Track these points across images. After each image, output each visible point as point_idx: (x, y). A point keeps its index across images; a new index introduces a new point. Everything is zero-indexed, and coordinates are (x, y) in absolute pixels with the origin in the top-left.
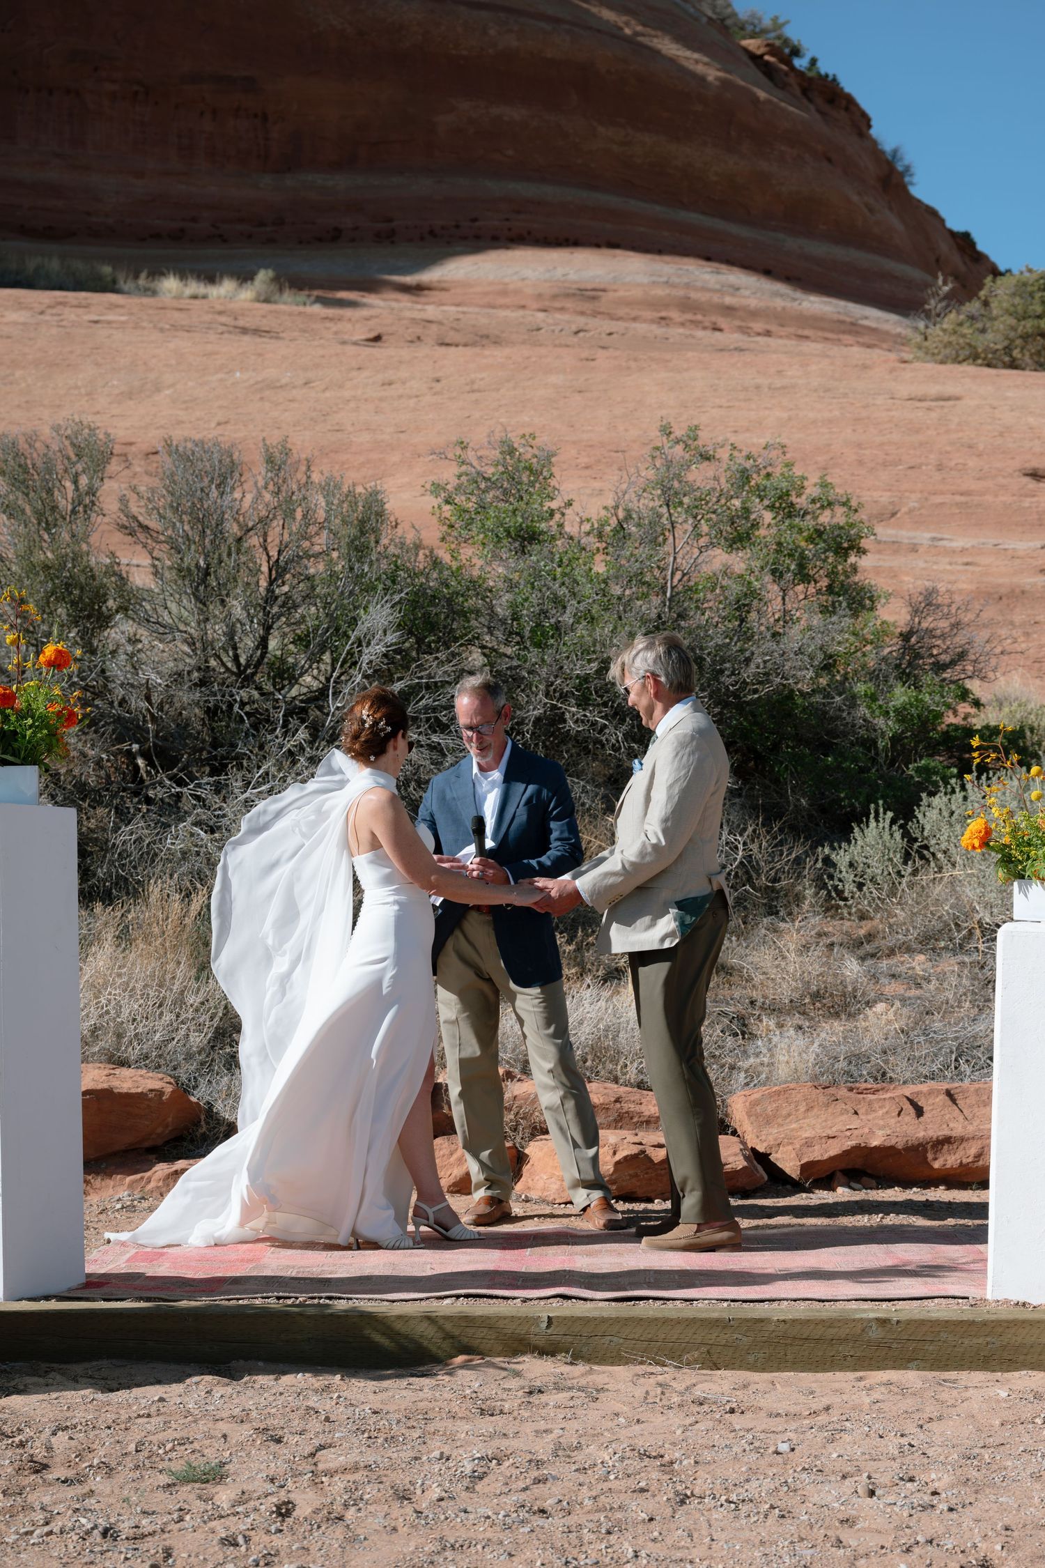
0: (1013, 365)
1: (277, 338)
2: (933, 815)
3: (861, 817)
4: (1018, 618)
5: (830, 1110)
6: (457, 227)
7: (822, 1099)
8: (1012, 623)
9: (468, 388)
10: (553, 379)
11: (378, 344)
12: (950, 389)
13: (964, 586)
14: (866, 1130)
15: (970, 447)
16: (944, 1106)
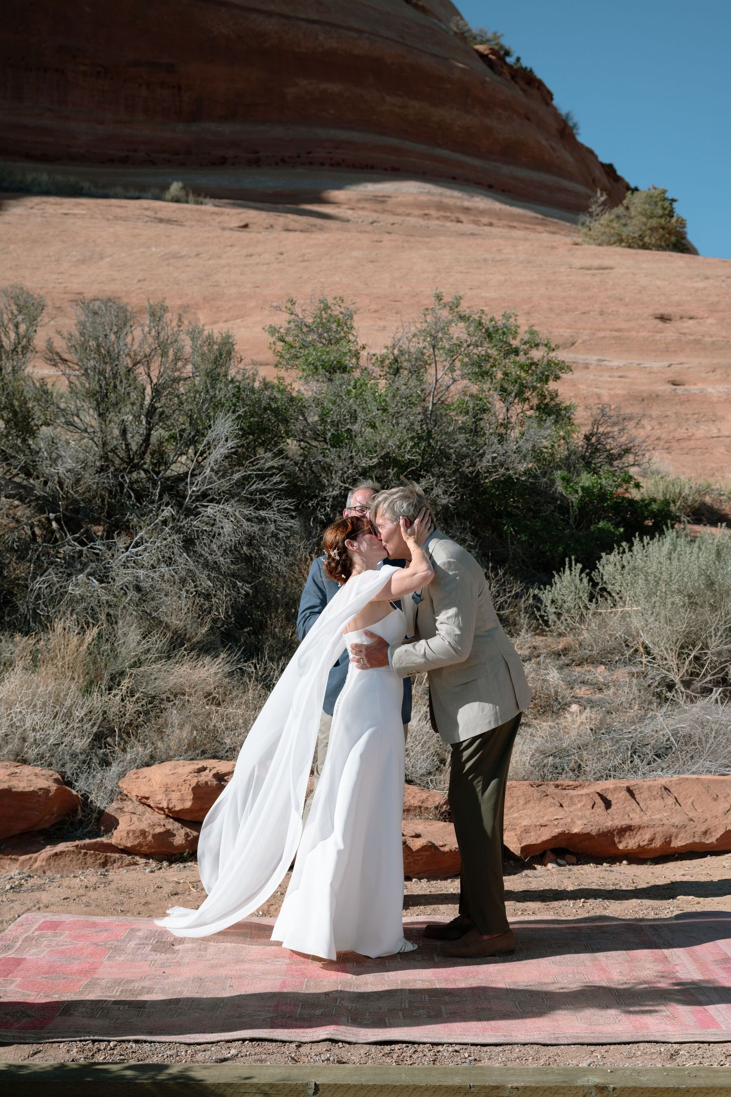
0: (645, 247)
1: (182, 225)
2: (610, 568)
4: (655, 413)
5: (542, 803)
6: (299, 157)
7: (537, 795)
8: (651, 416)
9: (300, 259)
10: (355, 254)
11: (246, 229)
12: (607, 262)
13: (619, 392)
14: (569, 820)
15: (620, 300)
16: (625, 800)
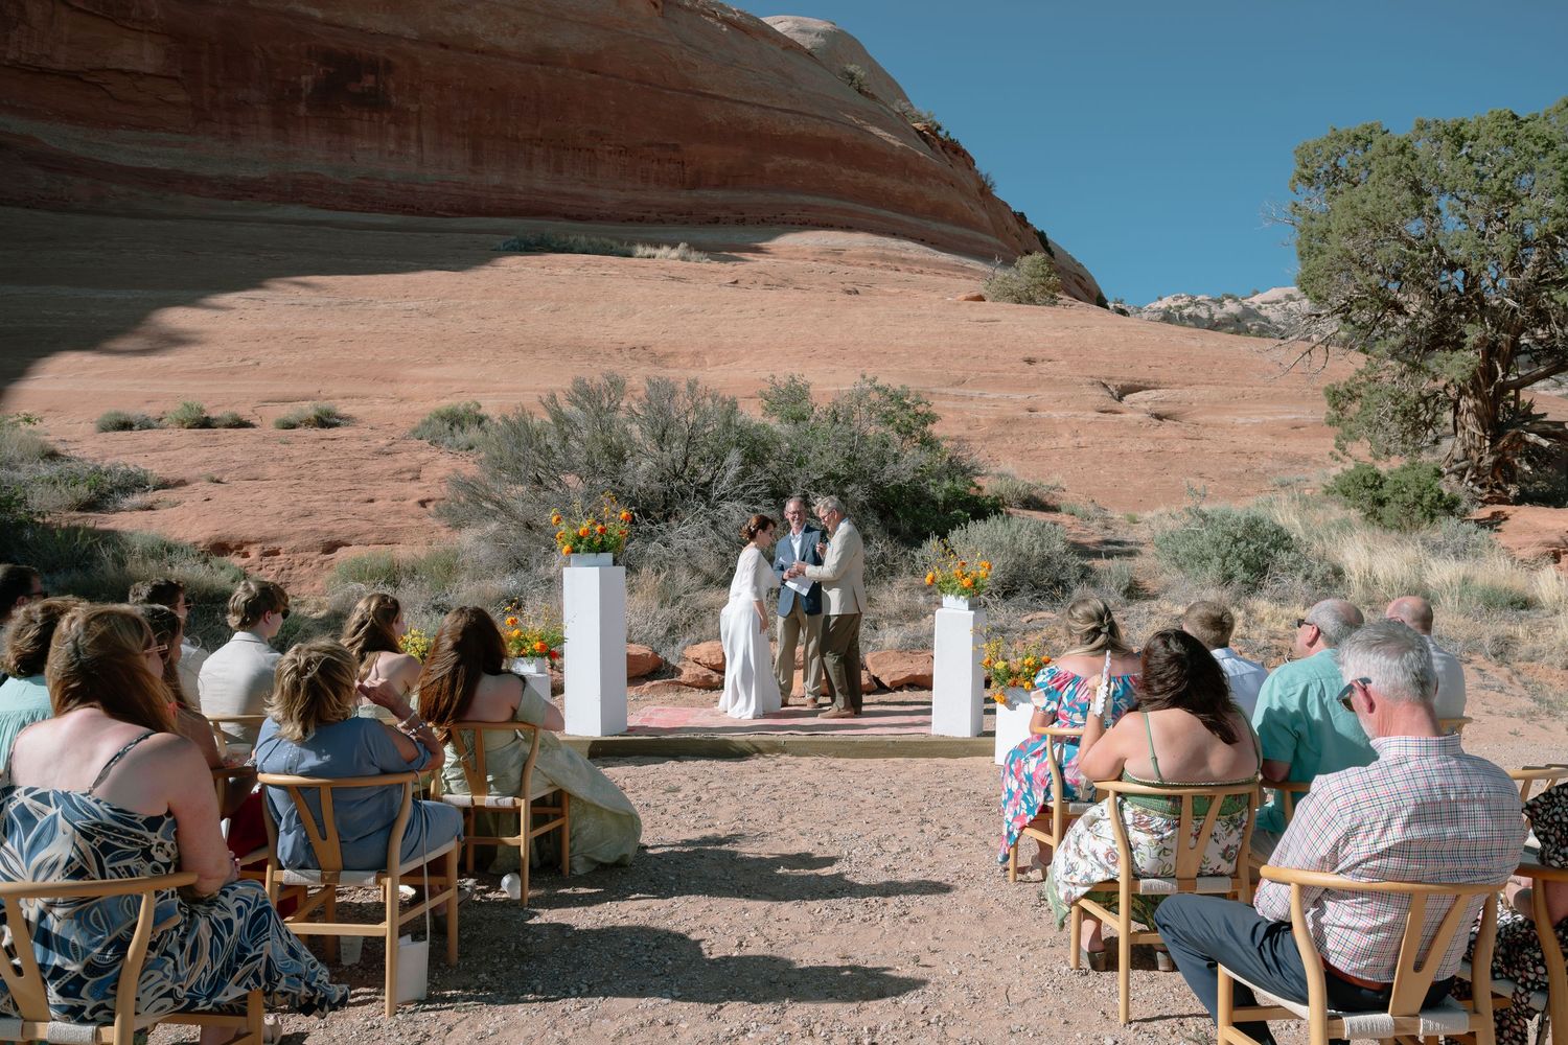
1: (689, 283)
2: (954, 538)
3: (926, 537)
4: (1015, 432)
5: (903, 661)
7: (900, 656)
10: (816, 310)
11: (735, 286)
12: (996, 316)
13: (992, 417)
14: (916, 668)
15: (1001, 347)
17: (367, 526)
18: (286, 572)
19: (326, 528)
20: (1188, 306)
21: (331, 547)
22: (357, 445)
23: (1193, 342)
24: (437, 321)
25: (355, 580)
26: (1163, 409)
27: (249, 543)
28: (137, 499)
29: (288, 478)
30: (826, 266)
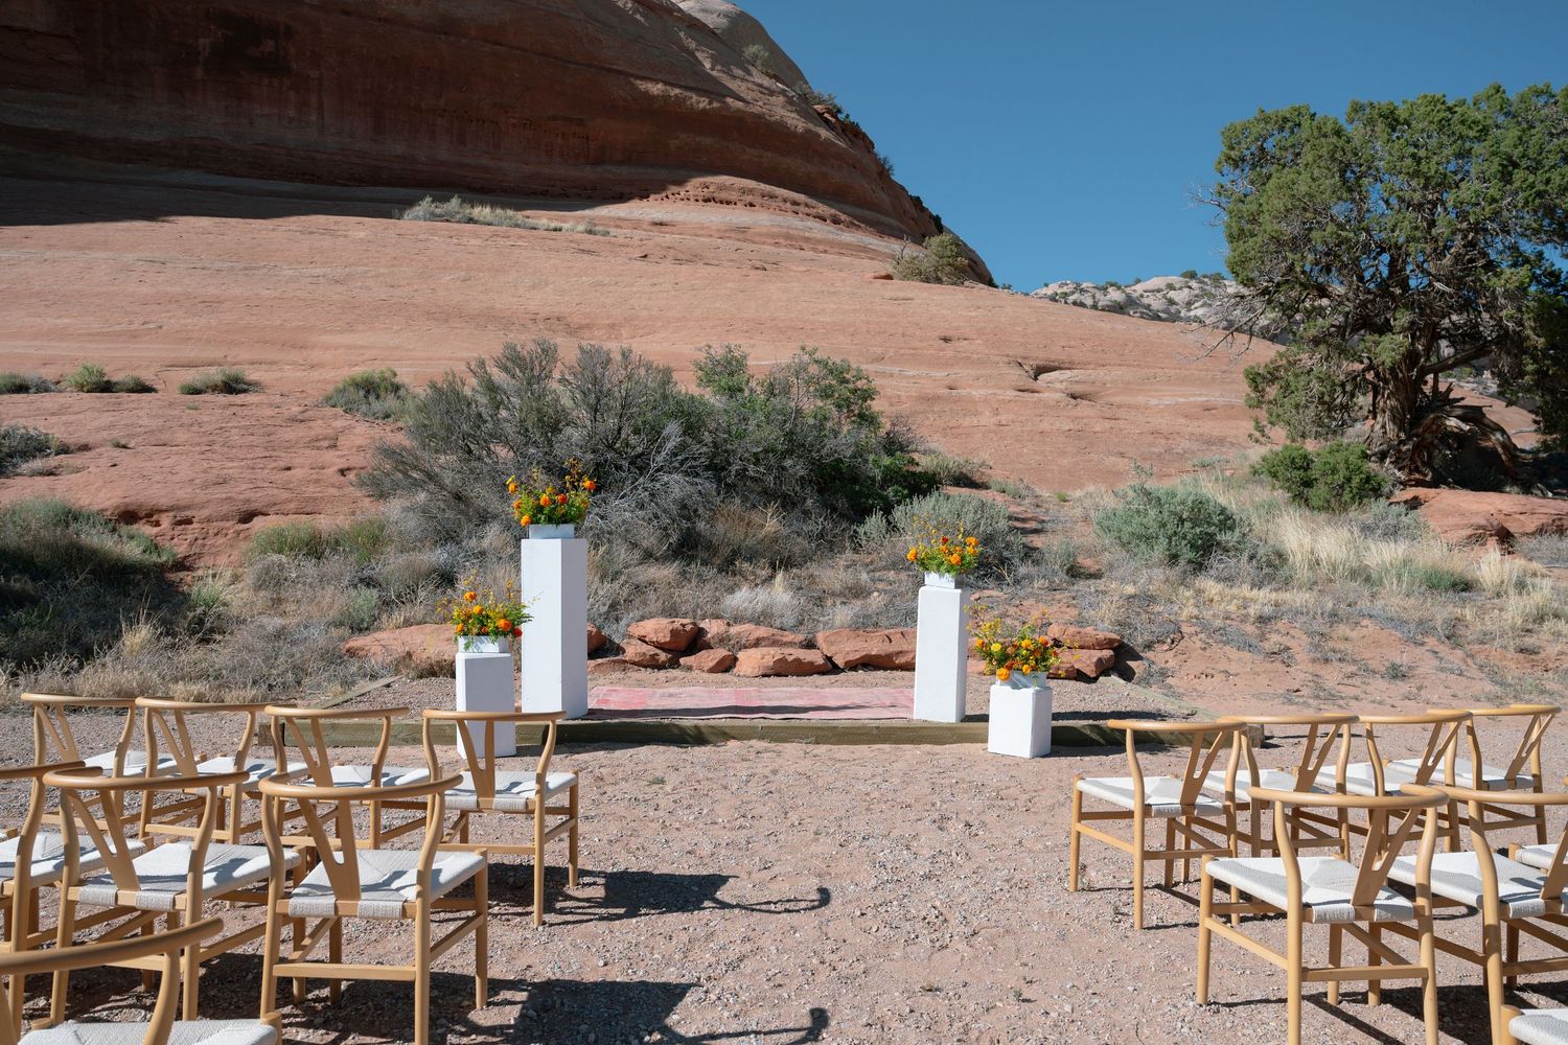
1: (599, 255)
2: (899, 514)
3: (869, 513)
4: (936, 409)
5: (856, 640)
7: (853, 635)
8: (933, 411)
9: (691, 288)
11: (646, 259)
13: (913, 395)
14: (870, 649)
15: (917, 325)
16: (899, 638)
17: (286, 495)
18: (200, 542)
19: (241, 497)
20: (1073, 293)
21: (247, 517)
22: (268, 412)
23: (1103, 324)
24: (345, 287)
25: (274, 551)
26: (1078, 389)
27: (161, 511)
28: (37, 464)
29: (199, 444)
30: (733, 244)
